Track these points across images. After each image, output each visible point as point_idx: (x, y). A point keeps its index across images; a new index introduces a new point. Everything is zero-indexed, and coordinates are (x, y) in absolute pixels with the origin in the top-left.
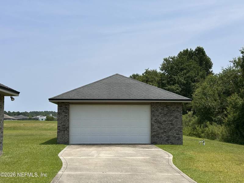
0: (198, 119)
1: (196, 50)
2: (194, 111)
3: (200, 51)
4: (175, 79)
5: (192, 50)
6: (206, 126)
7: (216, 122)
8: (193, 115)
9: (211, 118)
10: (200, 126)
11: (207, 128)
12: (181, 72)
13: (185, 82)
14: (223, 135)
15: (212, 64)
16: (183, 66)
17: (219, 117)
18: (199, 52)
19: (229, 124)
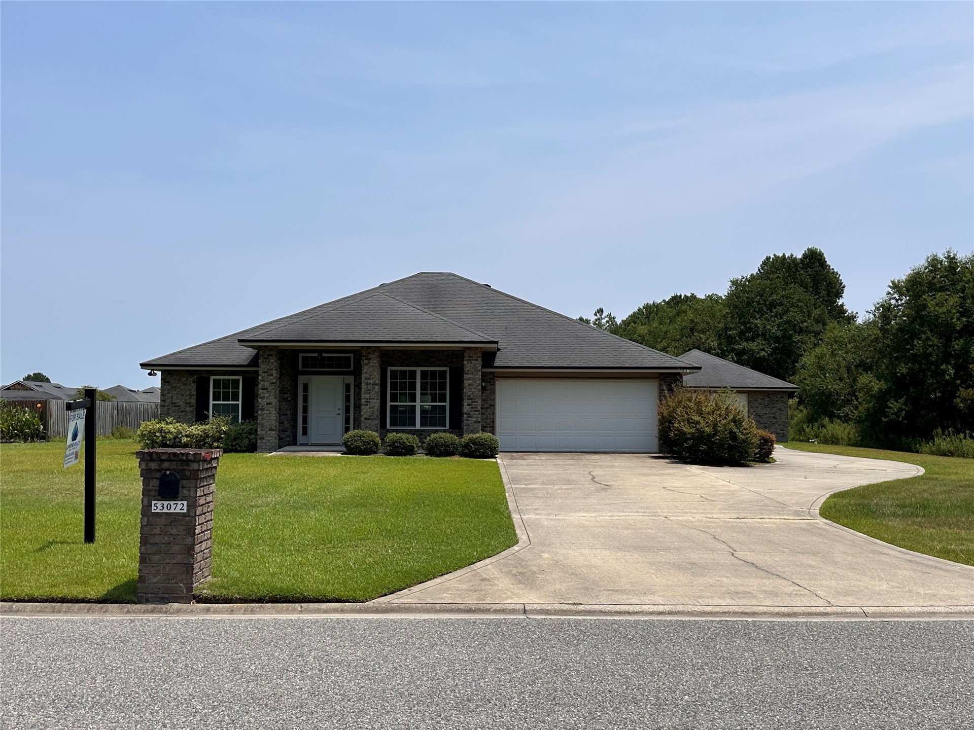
0: (808, 413)
1: (805, 256)
2: (800, 398)
3: (814, 259)
4: (756, 325)
5: (794, 256)
6: (824, 426)
7: (839, 417)
8: (798, 405)
9: (833, 411)
10: (812, 427)
11: (823, 429)
12: (771, 311)
13: (779, 334)
14: (850, 439)
15: (844, 287)
16: (774, 297)
17: (846, 409)
18: (812, 261)
19: (859, 422)
